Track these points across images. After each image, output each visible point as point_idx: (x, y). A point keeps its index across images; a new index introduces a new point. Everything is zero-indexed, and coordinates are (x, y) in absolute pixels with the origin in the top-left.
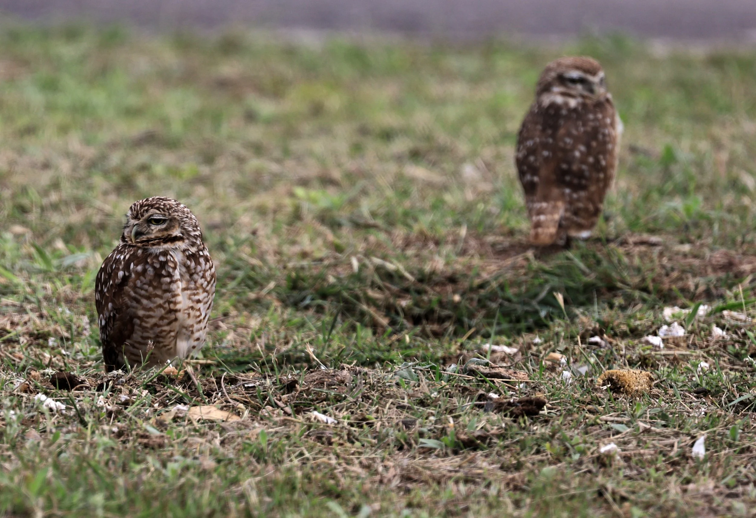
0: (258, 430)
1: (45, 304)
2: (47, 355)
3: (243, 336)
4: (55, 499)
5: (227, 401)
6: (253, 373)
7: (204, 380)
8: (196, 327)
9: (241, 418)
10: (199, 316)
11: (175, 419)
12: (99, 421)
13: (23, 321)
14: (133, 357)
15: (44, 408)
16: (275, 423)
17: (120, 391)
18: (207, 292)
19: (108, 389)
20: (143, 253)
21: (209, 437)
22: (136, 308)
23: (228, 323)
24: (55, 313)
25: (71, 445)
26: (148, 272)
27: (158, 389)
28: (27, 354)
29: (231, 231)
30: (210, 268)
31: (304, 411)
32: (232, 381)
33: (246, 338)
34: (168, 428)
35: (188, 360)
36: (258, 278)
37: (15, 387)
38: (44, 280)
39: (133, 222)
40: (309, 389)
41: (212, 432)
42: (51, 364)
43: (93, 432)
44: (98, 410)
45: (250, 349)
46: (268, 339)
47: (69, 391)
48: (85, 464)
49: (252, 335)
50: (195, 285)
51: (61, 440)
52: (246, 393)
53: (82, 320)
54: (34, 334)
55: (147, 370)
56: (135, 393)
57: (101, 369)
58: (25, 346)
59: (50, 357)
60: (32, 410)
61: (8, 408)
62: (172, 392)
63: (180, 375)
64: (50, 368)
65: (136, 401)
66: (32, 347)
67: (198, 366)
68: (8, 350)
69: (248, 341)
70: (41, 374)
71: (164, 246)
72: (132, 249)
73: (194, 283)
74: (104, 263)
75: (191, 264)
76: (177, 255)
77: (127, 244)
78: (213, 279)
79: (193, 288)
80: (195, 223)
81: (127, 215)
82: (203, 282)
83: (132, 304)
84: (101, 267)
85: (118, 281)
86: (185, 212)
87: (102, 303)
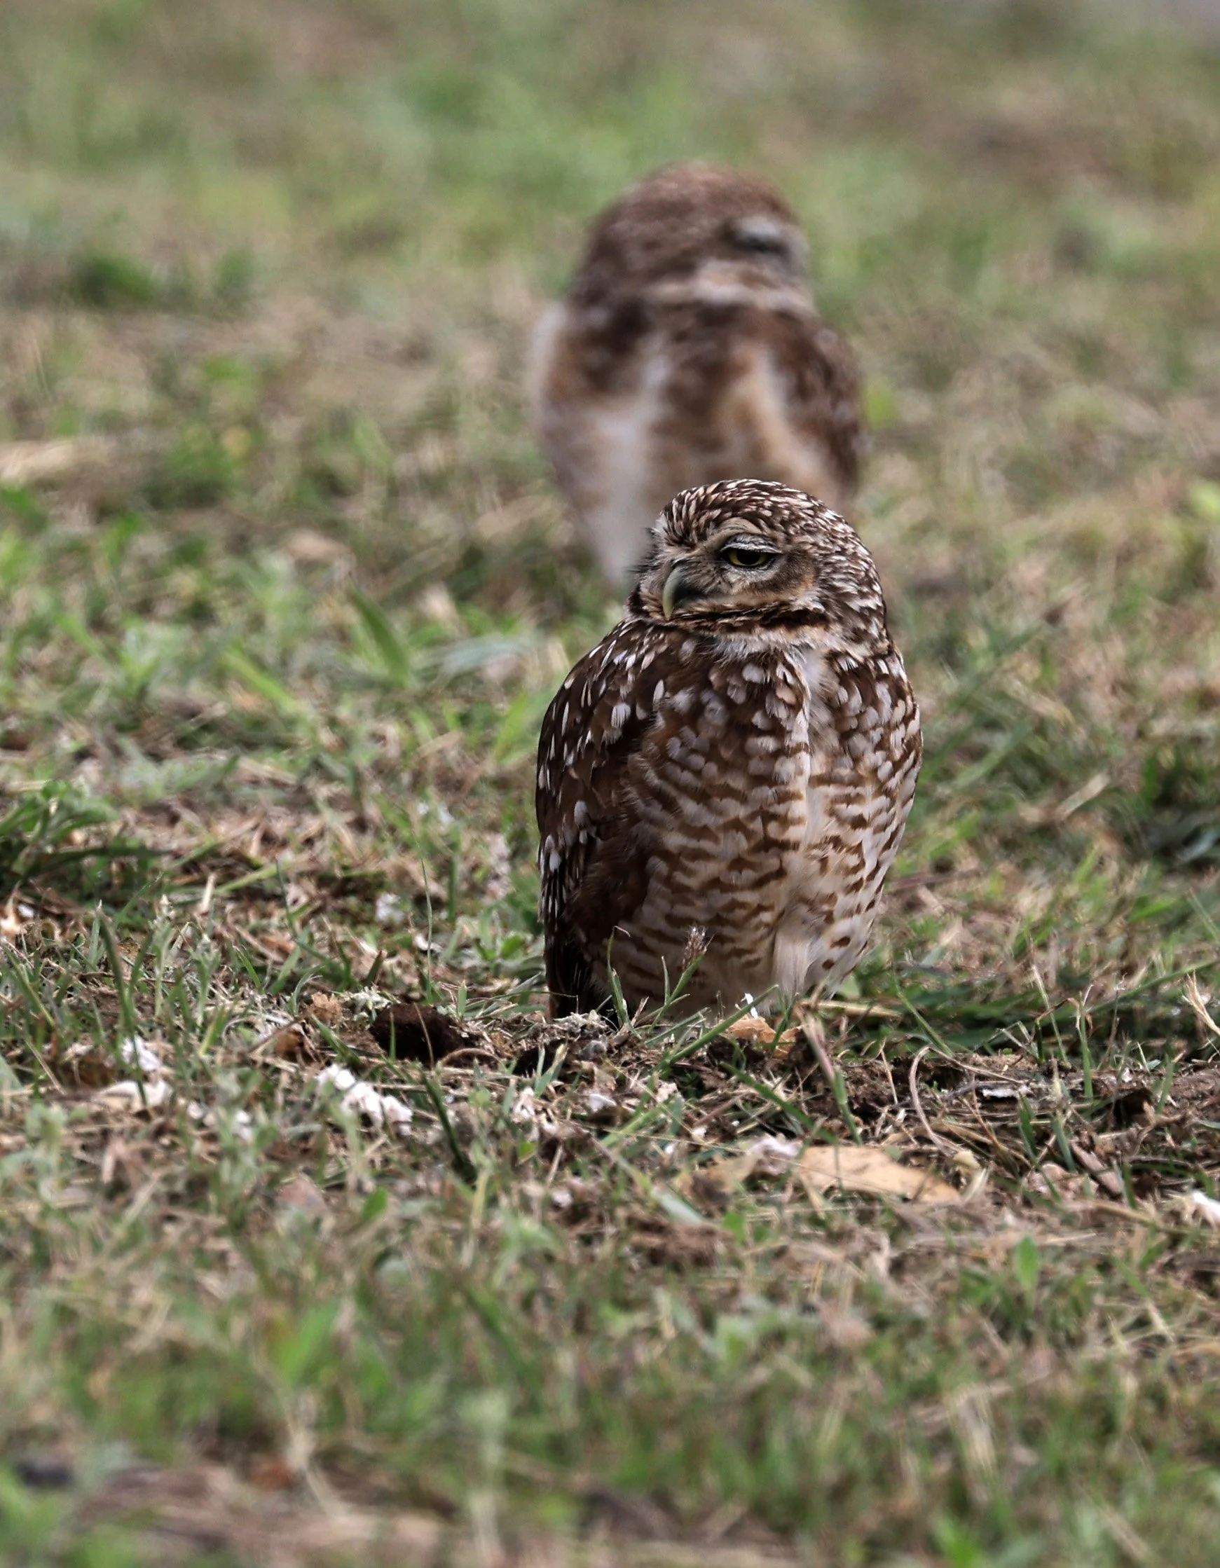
0: (1013, 1238)
1: (375, 788)
2: (369, 948)
3: (991, 940)
4: (354, 1399)
5: (923, 1139)
6: (1012, 1058)
8: (843, 901)
9: (962, 1193)
10: (856, 869)
11: (755, 1182)
12: (513, 1166)
13: (301, 834)
14: (636, 979)
15: (344, 1112)
16: (1069, 1221)
17: (589, 1079)
19: (551, 1071)
20: (698, 650)
21: (857, 1246)
22: (660, 824)
23: (948, 895)
24: (406, 818)
25: (419, 1236)
26: (709, 715)
27: (709, 1082)
28: (304, 939)
29: (981, 606)
30: (907, 719)
31: (1162, 1188)
32: (945, 1076)
33: (1002, 946)
34: (731, 1208)
35: (812, 1001)
36: (1054, 761)
37: (257, 1039)
38: (378, 711)
39: (671, 553)
40: (1183, 1120)
41: (867, 1230)
42: (377, 977)
43: (492, 1202)
44: (514, 1134)
45: (1008, 982)
46: (1069, 954)
47: (427, 1065)
48: (457, 1300)
49: (1019, 936)
50: (854, 769)
51: (391, 1212)
52: (985, 1118)
53: (487, 846)
54: (334, 879)
55: (678, 1021)
56: (636, 1090)
57: (534, 1006)
58: (302, 915)
59: (376, 953)
60: (307, 1116)
61: (231, 1104)
62: (753, 1096)
63: (782, 1045)
64: (374, 988)
65: (637, 1114)
66: (325, 919)
67: (840, 1021)
68: (247, 921)
69: (1006, 956)
70: (345, 1005)
71: (764, 637)
72: (663, 639)
73: (851, 763)
74: (573, 675)
75: (849, 699)
76: (806, 668)
77: (649, 620)
78: (912, 756)
79: (846, 779)
80: (867, 571)
81: (656, 530)
82: (879, 764)
83: (649, 809)
84: (563, 687)
85: (612, 734)
86: (839, 536)
87: (555, 799)
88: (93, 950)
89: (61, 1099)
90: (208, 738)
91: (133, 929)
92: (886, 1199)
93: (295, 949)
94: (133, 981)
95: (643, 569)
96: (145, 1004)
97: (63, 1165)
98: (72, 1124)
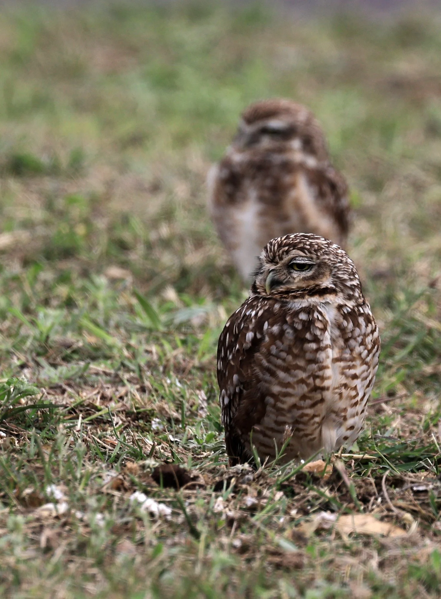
0: (430, 550)
1: (149, 373)
2: (150, 442)
3: (414, 424)
5: (389, 510)
6: (425, 474)
7: (359, 480)
8: (350, 411)
9: (407, 532)
10: (355, 397)
11: (319, 532)
12: (215, 531)
13: (118, 395)
15: (142, 512)
17: (246, 492)
18: (367, 364)
19: (229, 490)
20: (281, 307)
21: (364, 557)
22: (269, 382)
23: (394, 406)
24: (162, 385)
25: (177, 563)
26: (287, 335)
27: (297, 490)
28: (122, 439)
29: (402, 282)
30: (373, 332)
32: (397, 482)
33: (418, 426)
34: (309, 543)
35: (339, 454)
37: (104, 483)
38: (147, 341)
39: (268, 266)
41: (367, 550)
43: (207, 547)
44: (215, 517)
45: (422, 441)
47: (177, 489)
49: (425, 421)
50: (351, 354)
51: (165, 553)
52: (415, 500)
53: (197, 395)
54: (133, 413)
55: (282, 465)
56: (266, 495)
57: (221, 462)
58: (120, 429)
59: (152, 444)
60: (127, 514)
61: (95, 511)
62: (316, 496)
63: (327, 473)
64: (152, 458)
65: (266, 506)
66: (130, 430)
67: (352, 461)
68: (97, 433)
69: (421, 430)
70: (140, 466)
71: (309, 300)
72: (267, 303)
73: (350, 352)
74: (230, 320)
75: (348, 325)
76: (328, 313)
77: (260, 296)
78: (376, 347)
79: (348, 359)
80: (352, 269)
81: (261, 257)
82: (362, 351)
83: (265, 376)
84: (225, 326)
85: (247, 345)
86: (340, 255)
87: (225, 374)
88: (32, 449)
89: (22, 513)
90: (76, 356)
91: (48, 439)
92: (375, 537)
93: (117, 444)
94: (50, 461)
95: (257, 274)
96: (56, 470)
97: (24, 541)
98: (28, 523)
